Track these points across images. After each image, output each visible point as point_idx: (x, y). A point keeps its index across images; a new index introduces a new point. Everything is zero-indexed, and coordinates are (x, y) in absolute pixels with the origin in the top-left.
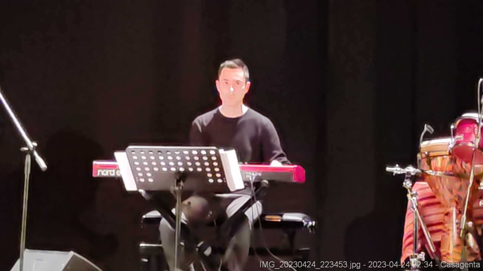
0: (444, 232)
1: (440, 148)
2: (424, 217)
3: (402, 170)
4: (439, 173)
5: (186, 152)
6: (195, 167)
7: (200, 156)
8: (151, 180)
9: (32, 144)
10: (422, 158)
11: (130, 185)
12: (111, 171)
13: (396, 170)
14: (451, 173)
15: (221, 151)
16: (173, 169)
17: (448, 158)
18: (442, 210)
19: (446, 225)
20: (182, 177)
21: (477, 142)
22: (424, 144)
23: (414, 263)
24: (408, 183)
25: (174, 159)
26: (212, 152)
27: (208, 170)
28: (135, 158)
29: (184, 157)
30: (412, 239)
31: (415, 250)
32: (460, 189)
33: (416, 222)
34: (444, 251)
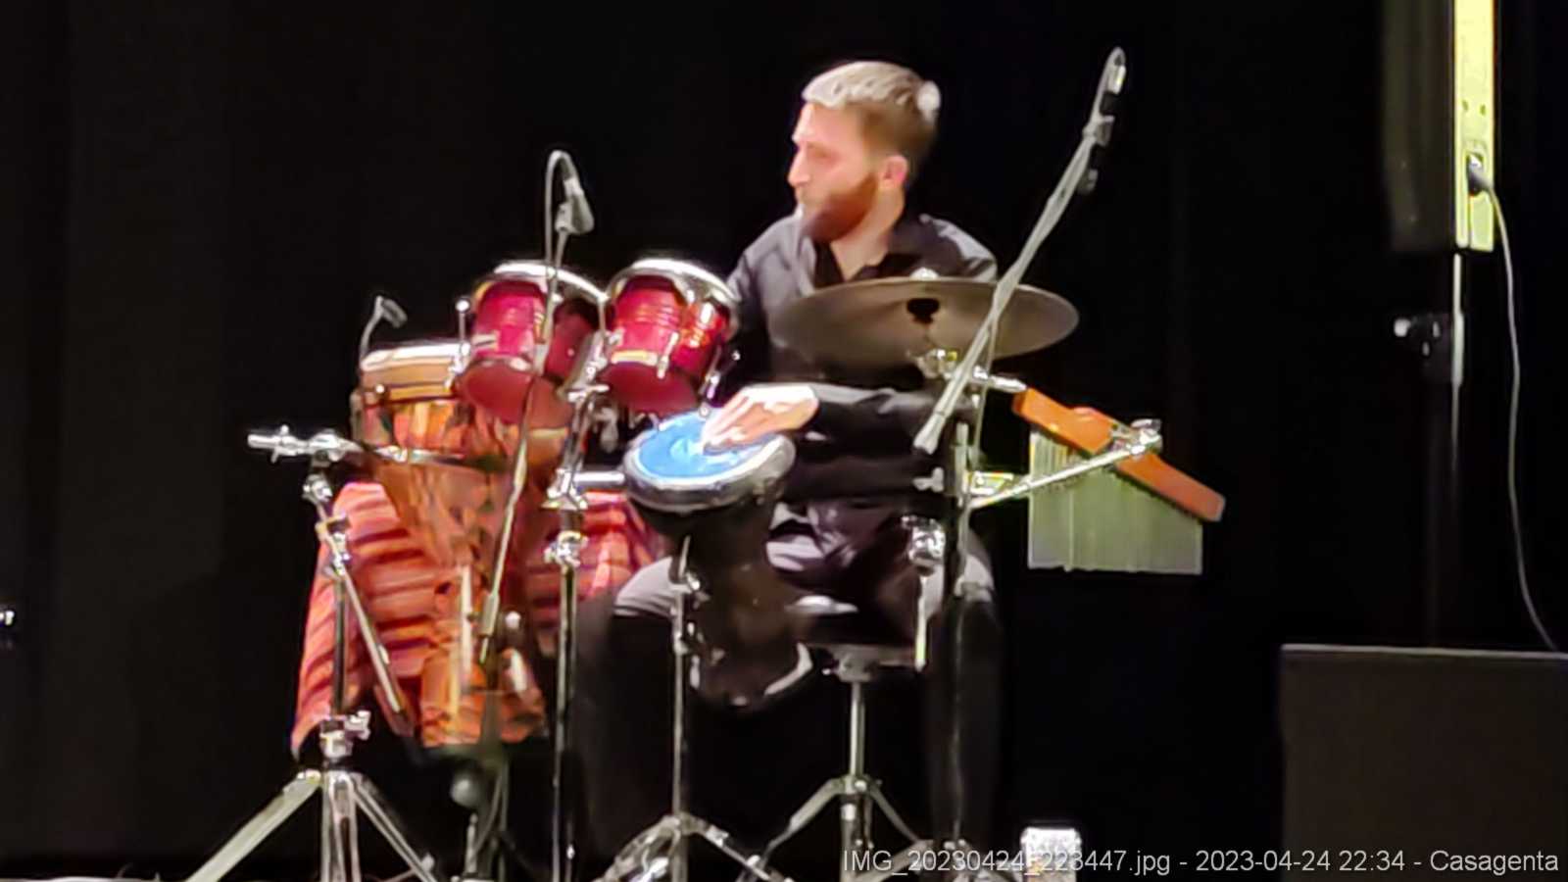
0: (433, 645)
1: (424, 375)
2: (368, 596)
3: (302, 443)
4: (420, 454)
10: (367, 407)
13: (283, 443)
14: (458, 456)
17: (448, 407)
18: (428, 576)
19: (441, 624)
21: (540, 360)
22: (373, 362)
23: (333, 746)
24: (319, 487)
30: (327, 670)
31: (337, 704)
32: (485, 509)
33: (342, 616)
34: (426, 709)
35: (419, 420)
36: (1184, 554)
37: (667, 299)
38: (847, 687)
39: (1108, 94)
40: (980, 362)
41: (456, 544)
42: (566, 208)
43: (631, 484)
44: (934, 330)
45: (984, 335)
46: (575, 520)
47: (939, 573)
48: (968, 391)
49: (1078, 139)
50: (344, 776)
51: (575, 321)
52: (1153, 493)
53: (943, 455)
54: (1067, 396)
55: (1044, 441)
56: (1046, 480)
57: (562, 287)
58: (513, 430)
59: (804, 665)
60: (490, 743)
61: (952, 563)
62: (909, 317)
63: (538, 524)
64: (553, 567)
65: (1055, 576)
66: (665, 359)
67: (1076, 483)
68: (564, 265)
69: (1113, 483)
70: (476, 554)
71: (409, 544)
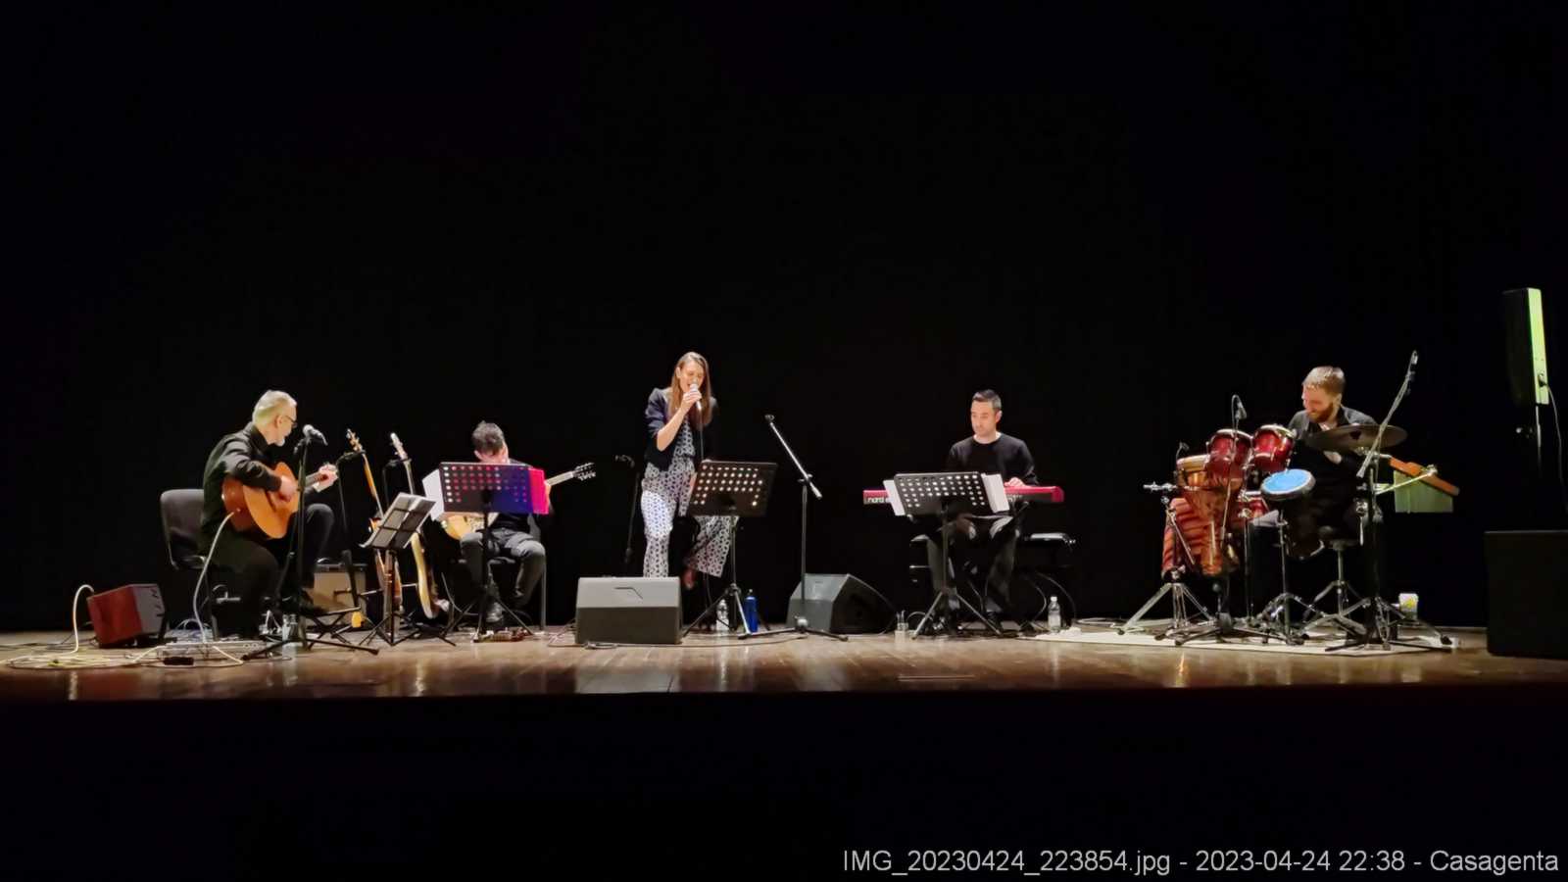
0: (1203, 545)
1: (1196, 464)
3: (1160, 487)
4: (1196, 488)
5: (950, 478)
6: (958, 490)
7: (962, 480)
8: (918, 505)
9: (807, 476)
11: (899, 510)
12: (880, 499)
13: (1154, 487)
15: (983, 476)
16: (938, 494)
17: (1204, 474)
18: (1199, 525)
19: (1206, 538)
20: (944, 501)
21: (1233, 456)
22: (1180, 461)
23: (1175, 575)
24: (1166, 500)
25: (939, 484)
26: (975, 477)
27: (971, 493)
28: (902, 485)
29: (947, 482)
30: (1171, 553)
31: (1175, 562)
32: (1218, 503)
33: (1175, 537)
34: (1203, 563)
35: (1195, 478)
36: (1447, 505)
37: (1272, 437)
38: (1336, 553)
39: (1413, 365)
40: (1376, 450)
41: (1209, 514)
42: (1239, 412)
43: (1265, 495)
44: (1360, 442)
45: (1377, 442)
46: (1247, 505)
47: (1367, 516)
48: (1373, 459)
49: (1403, 379)
50: (1179, 584)
51: (1243, 446)
52: (1434, 487)
53: (1366, 479)
54: (1406, 460)
55: (1399, 474)
56: (1399, 485)
57: (1238, 435)
58: (1225, 480)
59: (1322, 547)
60: (1224, 572)
61: (1371, 511)
62: (1350, 438)
63: (1235, 505)
64: (1241, 519)
65: (1404, 515)
66: (1272, 455)
67: (1410, 485)
68: (1240, 429)
69: (1422, 485)
70: (1216, 517)
71: (1195, 515)
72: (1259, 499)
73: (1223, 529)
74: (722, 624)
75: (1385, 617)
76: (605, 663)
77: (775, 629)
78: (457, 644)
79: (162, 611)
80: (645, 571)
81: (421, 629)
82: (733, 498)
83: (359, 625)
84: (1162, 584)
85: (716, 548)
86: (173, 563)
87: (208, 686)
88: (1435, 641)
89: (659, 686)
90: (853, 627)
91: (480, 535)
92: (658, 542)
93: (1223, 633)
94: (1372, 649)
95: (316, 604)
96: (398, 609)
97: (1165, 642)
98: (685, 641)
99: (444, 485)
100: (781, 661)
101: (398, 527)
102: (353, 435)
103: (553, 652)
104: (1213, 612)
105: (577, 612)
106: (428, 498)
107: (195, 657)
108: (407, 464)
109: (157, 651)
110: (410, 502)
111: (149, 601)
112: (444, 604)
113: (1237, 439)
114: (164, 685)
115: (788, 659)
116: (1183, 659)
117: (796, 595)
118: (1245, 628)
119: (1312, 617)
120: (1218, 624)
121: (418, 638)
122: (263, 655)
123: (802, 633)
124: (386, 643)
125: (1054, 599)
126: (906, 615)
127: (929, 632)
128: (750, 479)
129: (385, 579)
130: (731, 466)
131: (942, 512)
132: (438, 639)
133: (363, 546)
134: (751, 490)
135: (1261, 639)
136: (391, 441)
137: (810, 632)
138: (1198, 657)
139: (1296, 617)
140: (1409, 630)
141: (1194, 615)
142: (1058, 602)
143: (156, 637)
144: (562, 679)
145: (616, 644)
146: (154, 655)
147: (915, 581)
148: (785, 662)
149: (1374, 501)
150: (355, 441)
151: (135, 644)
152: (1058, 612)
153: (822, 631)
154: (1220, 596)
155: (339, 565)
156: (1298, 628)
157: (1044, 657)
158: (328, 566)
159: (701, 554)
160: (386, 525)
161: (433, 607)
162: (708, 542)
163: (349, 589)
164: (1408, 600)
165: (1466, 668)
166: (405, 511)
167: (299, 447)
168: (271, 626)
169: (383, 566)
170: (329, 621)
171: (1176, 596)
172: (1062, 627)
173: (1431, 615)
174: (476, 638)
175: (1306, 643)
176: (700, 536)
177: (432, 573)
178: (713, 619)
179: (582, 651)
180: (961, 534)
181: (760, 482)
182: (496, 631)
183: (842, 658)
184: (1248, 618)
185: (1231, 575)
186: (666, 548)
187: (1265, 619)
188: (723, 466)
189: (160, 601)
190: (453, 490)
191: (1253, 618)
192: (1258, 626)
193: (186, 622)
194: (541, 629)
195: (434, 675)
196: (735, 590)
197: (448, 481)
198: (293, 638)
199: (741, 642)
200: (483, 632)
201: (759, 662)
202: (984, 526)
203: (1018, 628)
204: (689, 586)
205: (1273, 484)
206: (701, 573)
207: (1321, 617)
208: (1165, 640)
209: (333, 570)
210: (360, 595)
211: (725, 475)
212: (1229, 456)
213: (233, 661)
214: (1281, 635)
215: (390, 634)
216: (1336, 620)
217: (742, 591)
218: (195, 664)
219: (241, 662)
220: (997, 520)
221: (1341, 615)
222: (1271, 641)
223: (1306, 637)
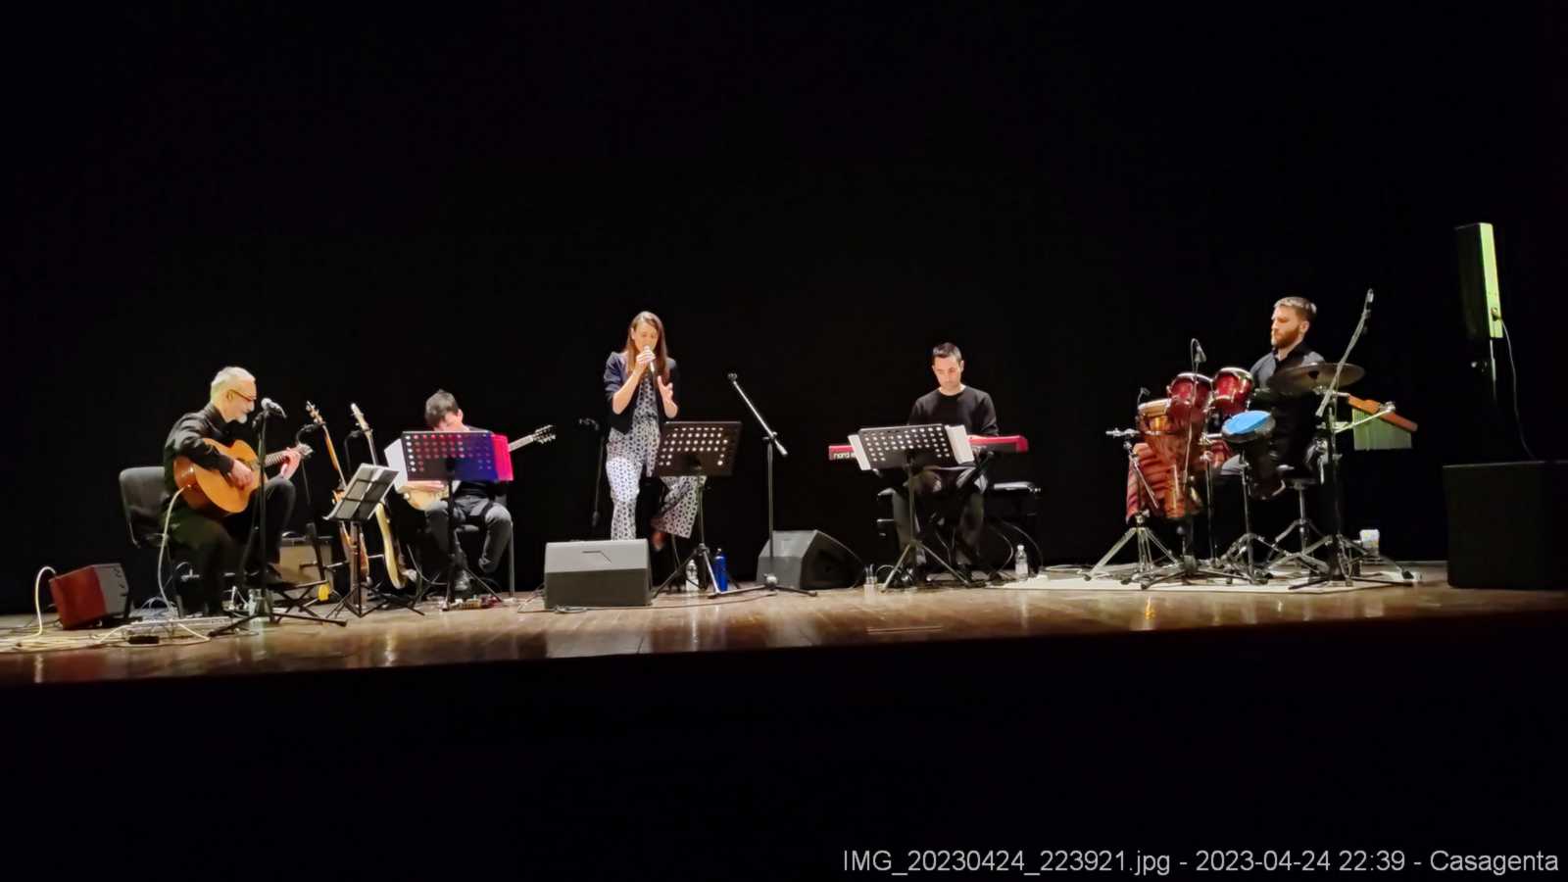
0: (1163, 488)
1: (1157, 409)
2: (1146, 476)
3: (1122, 432)
4: (1158, 433)
5: (914, 431)
6: (922, 443)
7: (927, 432)
8: (883, 459)
9: (772, 434)
10: (1141, 420)
11: (865, 465)
12: (845, 454)
13: (1117, 433)
14: (1170, 432)
15: (947, 427)
16: (903, 447)
17: (1165, 418)
18: (1162, 469)
19: (1169, 482)
20: (910, 454)
21: (1194, 400)
22: (1142, 407)
23: (1139, 520)
24: (1128, 445)
25: (904, 437)
26: (939, 429)
27: (936, 445)
28: (867, 439)
29: (912, 434)
30: (1135, 497)
31: (1139, 507)
32: (1180, 447)
33: (1138, 482)
34: (1167, 507)
35: (1157, 422)
36: (1405, 441)
37: (1232, 379)
38: (1297, 492)
39: (1368, 303)
40: (1335, 388)
41: (1171, 458)
42: (1198, 355)
43: (1225, 436)
44: (1318, 381)
45: (1334, 381)
46: (1209, 448)
47: (1327, 454)
48: (1331, 398)
49: (1360, 318)
50: (1143, 529)
51: (1203, 389)
52: (1393, 424)
54: (1364, 397)
55: (1357, 412)
56: (1359, 423)
57: (1198, 379)
58: (1187, 423)
59: (1283, 486)
60: (1188, 516)
61: (1330, 450)
62: (1309, 378)
63: (1197, 450)
64: (1202, 463)
65: (1363, 452)
66: (1233, 397)
67: (1368, 423)
68: (1199, 372)
69: (1381, 422)
70: (1178, 460)
71: (1157, 460)
72: (1220, 441)
73: (1186, 471)
74: (692, 584)
75: (1347, 554)
76: (575, 627)
77: (744, 587)
78: (426, 613)
79: (126, 590)
80: (612, 535)
81: (388, 600)
82: (699, 457)
83: (326, 598)
84: (1127, 528)
85: (684, 510)
86: (135, 542)
87: (175, 663)
88: (1397, 576)
89: (629, 648)
90: (825, 583)
91: (445, 504)
92: (625, 506)
93: (1188, 575)
94: (1335, 585)
95: (285, 578)
96: (365, 580)
97: (1131, 586)
98: (655, 602)
99: (406, 454)
100: (751, 618)
101: (362, 498)
102: (313, 407)
103: (522, 618)
104: (1178, 554)
105: (545, 576)
106: (391, 468)
107: (161, 636)
108: (368, 435)
109: (122, 631)
110: (372, 473)
111: (112, 580)
112: (411, 574)
113: (1197, 382)
114: (130, 665)
115: (758, 617)
116: (1149, 602)
117: (765, 552)
118: (1210, 570)
119: (1275, 556)
120: (1182, 567)
121: (387, 609)
122: (230, 631)
123: (772, 590)
124: (355, 616)
125: (1021, 548)
126: (874, 570)
127: (897, 585)
128: (715, 438)
129: (350, 551)
130: (695, 426)
131: (908, 465)
132: (405, 609)
133: (327, 518)
134: (716, 449)
135: (1225, 579)
136: (352, 412)
137: (781, 589)
138: (1164, 600)
139: (1261, 555)
140: (1371, 565)
141: (1159, 558)
142: (1025, 550)
143: (121, 617)
144: (535, 644)
145: (585, 608)
146: (119, 635)
147: (884, 534)
148: (756, 619)
149: (1333, 439)
150: (315, 413)
151: (101, 624)
152: (1024, 560)
153: (792, 587)
154: (1184, 538)
155: (303, 539)
156: (1262, 568)
157: (1011, 604)
158: (293, 540)
159: (668, 515)
160: (349, 497)
161: (401, 577)
162: (676, 504)
163: (315, 562)
164: (1370, 536)
165: (1426, 601)
166: (368, 482)
167: (257, 421)
168: (238, 601)
169: (348, 538)
170: (296, 594)
171: (1141, 540)
172: (1030, 575)
173: (1393, 550)
174: (445, 606)
175: (1270, 582)
176: (667, 499)
177: (398, 543)
178: (682, 580)
179: (552, 616)
180: (927, 487)
181: (725, 441)
182: (465, 600)
183: (811, 614)
184: (1212, 559)
185: (1195, 517)
186: (633, 511)
187: (1229, 560)
188: (688, 426)
189: (123, 580)
190: (415, 460)
191: (1217, 559)
192: (1222, 567)
193: (151, 601)
194: (510, 596)
195: (404, 646)
196: (704, 550)
197: (410, 451)
198: (260, 613)
199: (711, 601)
200: (452, 600)
201: (728, 621)
202: (949, 478)
203: (986, 577)
204: (658, 547)
205: (1234, 426)
206: (670, 535)
207: (1284, 556)
208: (1132, 584)
209: (298, 543)
210: (325, 568)
211: (690, 435)
212: (1190, 400)
213: (199, 638)
214: (1245, 575)
215: (357, 606)
216: (1299, 559)
217: (711, 551)
218: (161, 643)
219: (207, 639)
220: (962, 471)
221: (1304, 554)
222: (1235, 581)
223: (1270, 576)
